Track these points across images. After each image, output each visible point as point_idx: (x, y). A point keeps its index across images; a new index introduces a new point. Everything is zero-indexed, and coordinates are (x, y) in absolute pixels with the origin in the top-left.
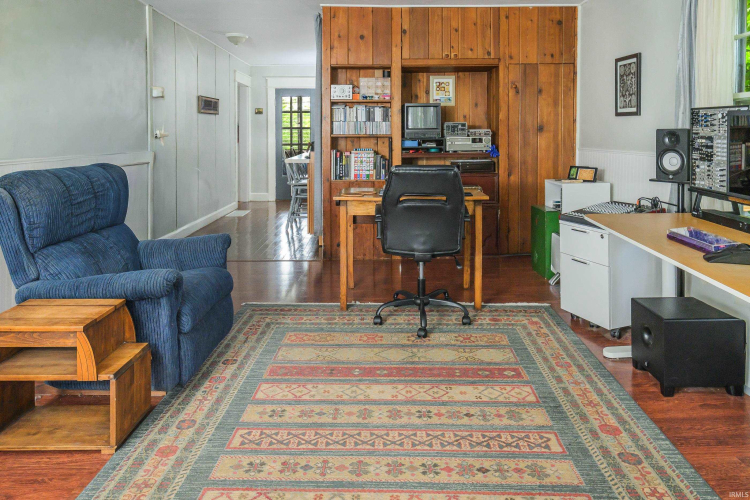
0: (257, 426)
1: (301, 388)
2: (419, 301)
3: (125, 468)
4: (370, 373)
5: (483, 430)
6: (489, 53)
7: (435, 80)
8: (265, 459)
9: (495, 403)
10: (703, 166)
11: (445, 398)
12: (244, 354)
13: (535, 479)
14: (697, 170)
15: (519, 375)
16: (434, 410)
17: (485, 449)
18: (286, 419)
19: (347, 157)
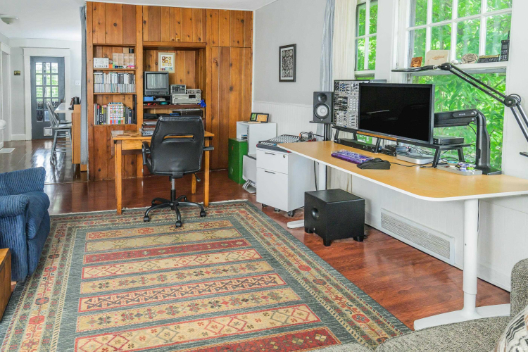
0: (93, 295)
1: (113, 268)
2: (172, 204)
3: (11, 335)
4: (154, 253)
5: (236, 278)
6: (200, 39)
7: (161, 55)
8: (109, 315)
9: (238, 262)
10: (341, 113)
11: (207, 262)
12: (62, 250)
13: (275, 301)
14: (338, 116)
15: (245, 244)
16: (204, 270)
17: (241, 288)
18: (111, 288)
19: (105, 108)
